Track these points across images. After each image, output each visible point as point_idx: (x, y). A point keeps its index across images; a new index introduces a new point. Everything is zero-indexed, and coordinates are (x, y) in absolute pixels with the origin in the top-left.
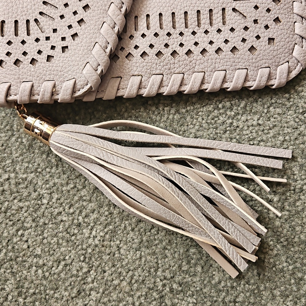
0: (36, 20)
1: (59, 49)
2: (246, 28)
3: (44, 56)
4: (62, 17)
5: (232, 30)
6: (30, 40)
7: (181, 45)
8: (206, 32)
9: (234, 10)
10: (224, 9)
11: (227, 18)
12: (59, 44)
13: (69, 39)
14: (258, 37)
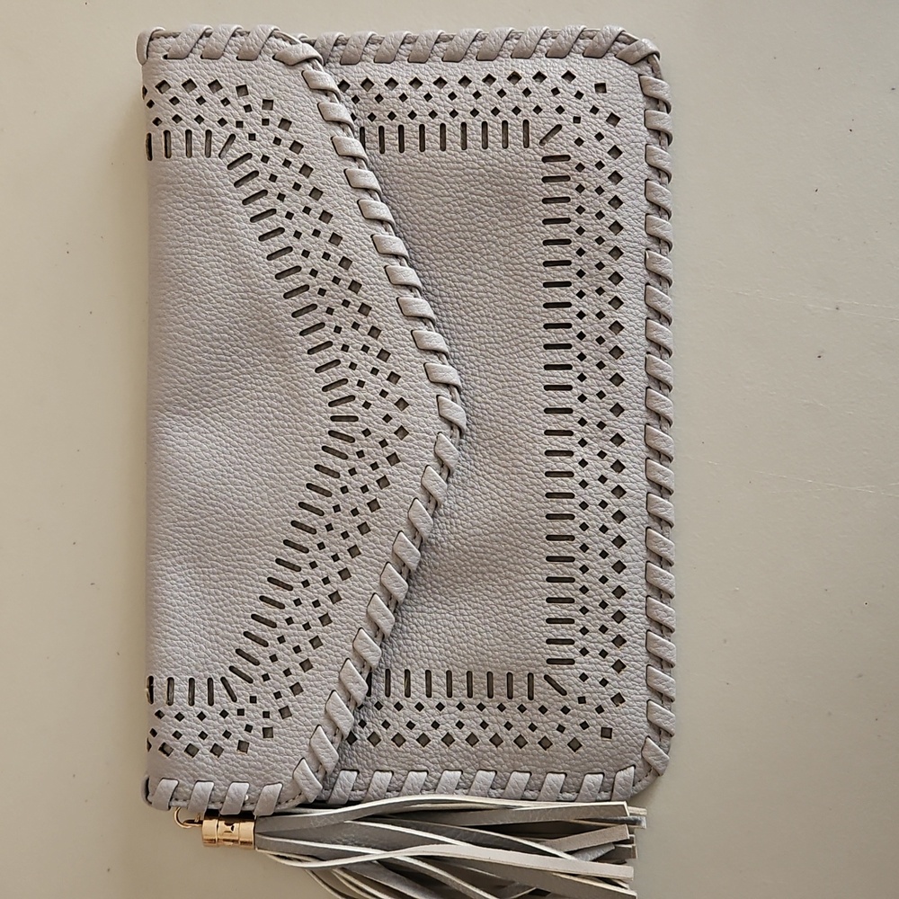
0: (223, 680)
1: (258, 732)
2: (566, 710)
3: (233, 741)
4: (266, 677)
5: (543, 710)
6: (212, 713)
7: (460, 725)
8: (501, 708)
9: (547, 677)
10: (530, 676)
11: (537, 689)
12: (259, 724)
13: (275, 715)
14: (584, 725)
